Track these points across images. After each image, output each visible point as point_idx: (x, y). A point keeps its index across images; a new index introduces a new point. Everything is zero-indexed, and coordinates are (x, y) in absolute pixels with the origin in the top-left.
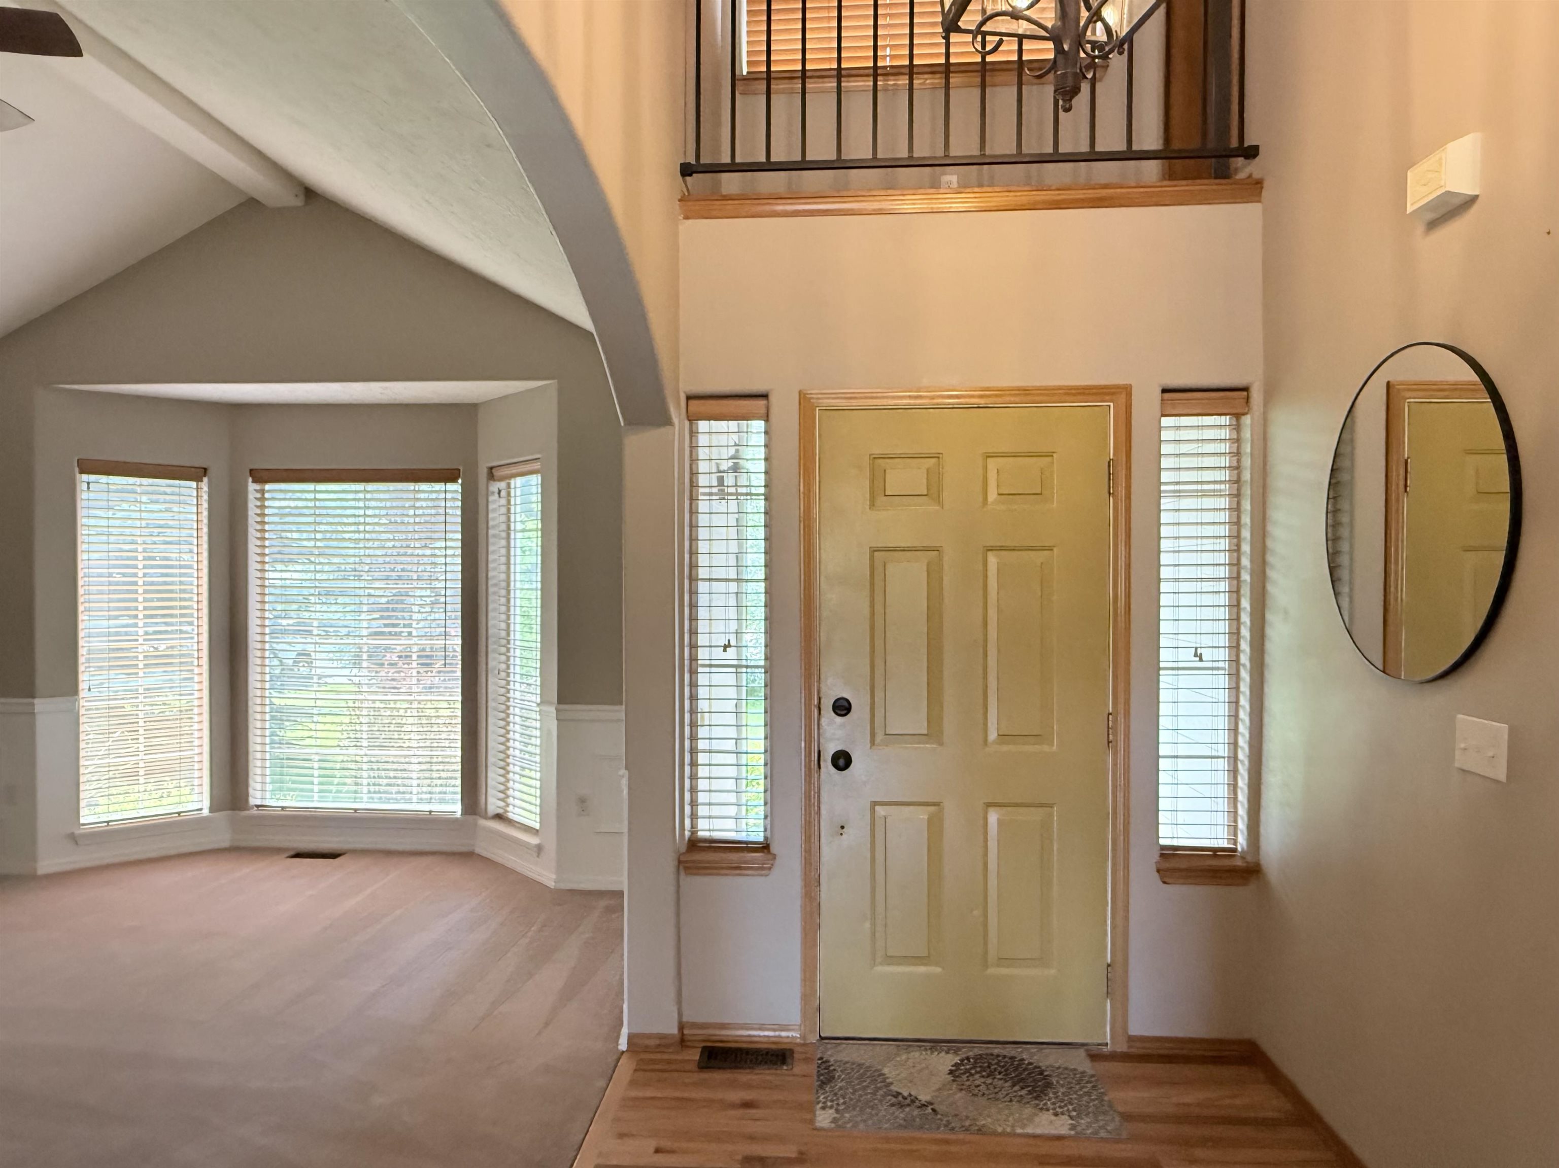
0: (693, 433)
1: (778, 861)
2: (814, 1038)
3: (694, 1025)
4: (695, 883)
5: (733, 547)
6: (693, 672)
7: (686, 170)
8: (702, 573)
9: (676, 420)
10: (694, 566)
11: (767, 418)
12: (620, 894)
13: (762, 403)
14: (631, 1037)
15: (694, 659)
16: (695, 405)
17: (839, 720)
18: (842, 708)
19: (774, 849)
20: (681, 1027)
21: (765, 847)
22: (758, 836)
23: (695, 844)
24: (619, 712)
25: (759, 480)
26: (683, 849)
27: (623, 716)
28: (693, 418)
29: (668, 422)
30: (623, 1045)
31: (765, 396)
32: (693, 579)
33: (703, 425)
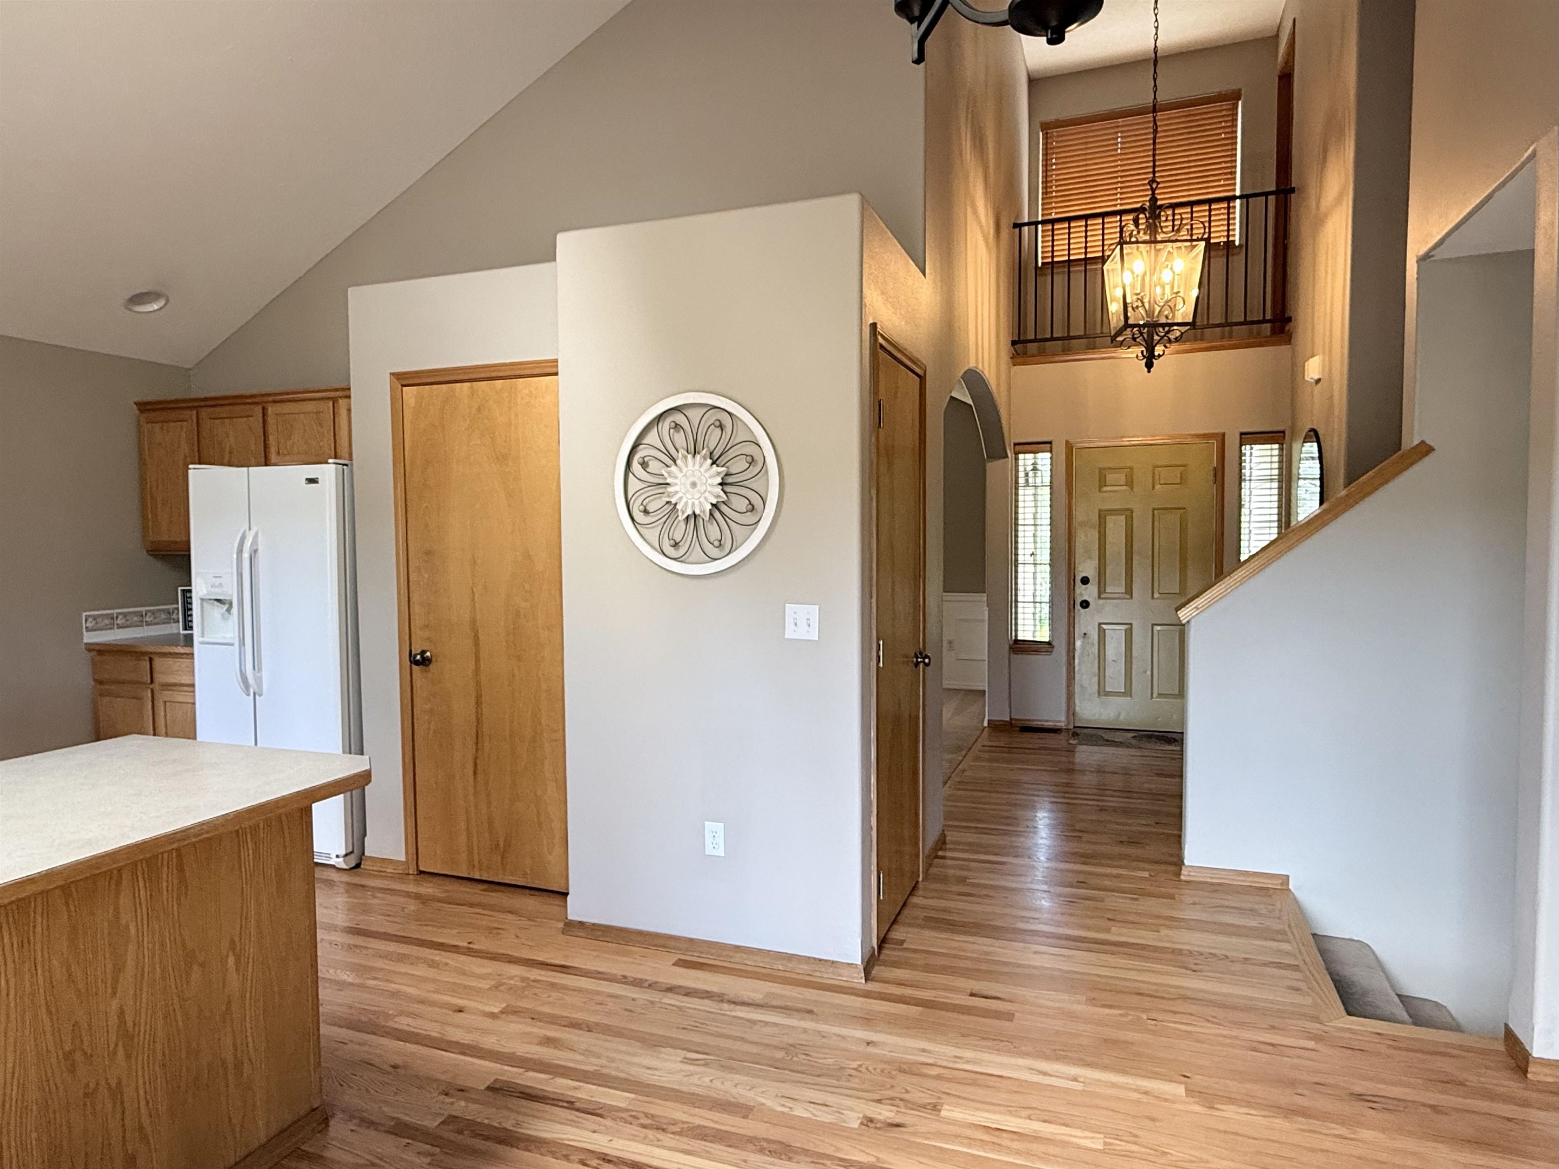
0: (1017, 459)
1: (1055, 650)
2: (1071, 727)
3: (1016, 720)
4: (1018, 658)
5: (1033, 510)
6: (1016, 566)
7: (1014, 343)
8: (1020, 522)
9: (1009, 455)
10: (1017, 519)
11: (1051, 452)
12: (984, 691)
13: (1049, 445)
14: (989, 721)
15: (1016, 560)
16: (1018, 448)
17: (1084, 586)
18: (1085, 581)
19: (1054, 643)
20: (1011, 719)
21: (1049, 643)
22: (1047, 639)
23: (1017, 641)
24: (984, 597)
25: (1047, 480)
26: (1011, 643)
27: (985, 599)
28: (1017, 454)
29: (1007, 457)
30: (986, 724)
31: (1050, 443)
32: (1017, 525)
33: (1021, 456)
